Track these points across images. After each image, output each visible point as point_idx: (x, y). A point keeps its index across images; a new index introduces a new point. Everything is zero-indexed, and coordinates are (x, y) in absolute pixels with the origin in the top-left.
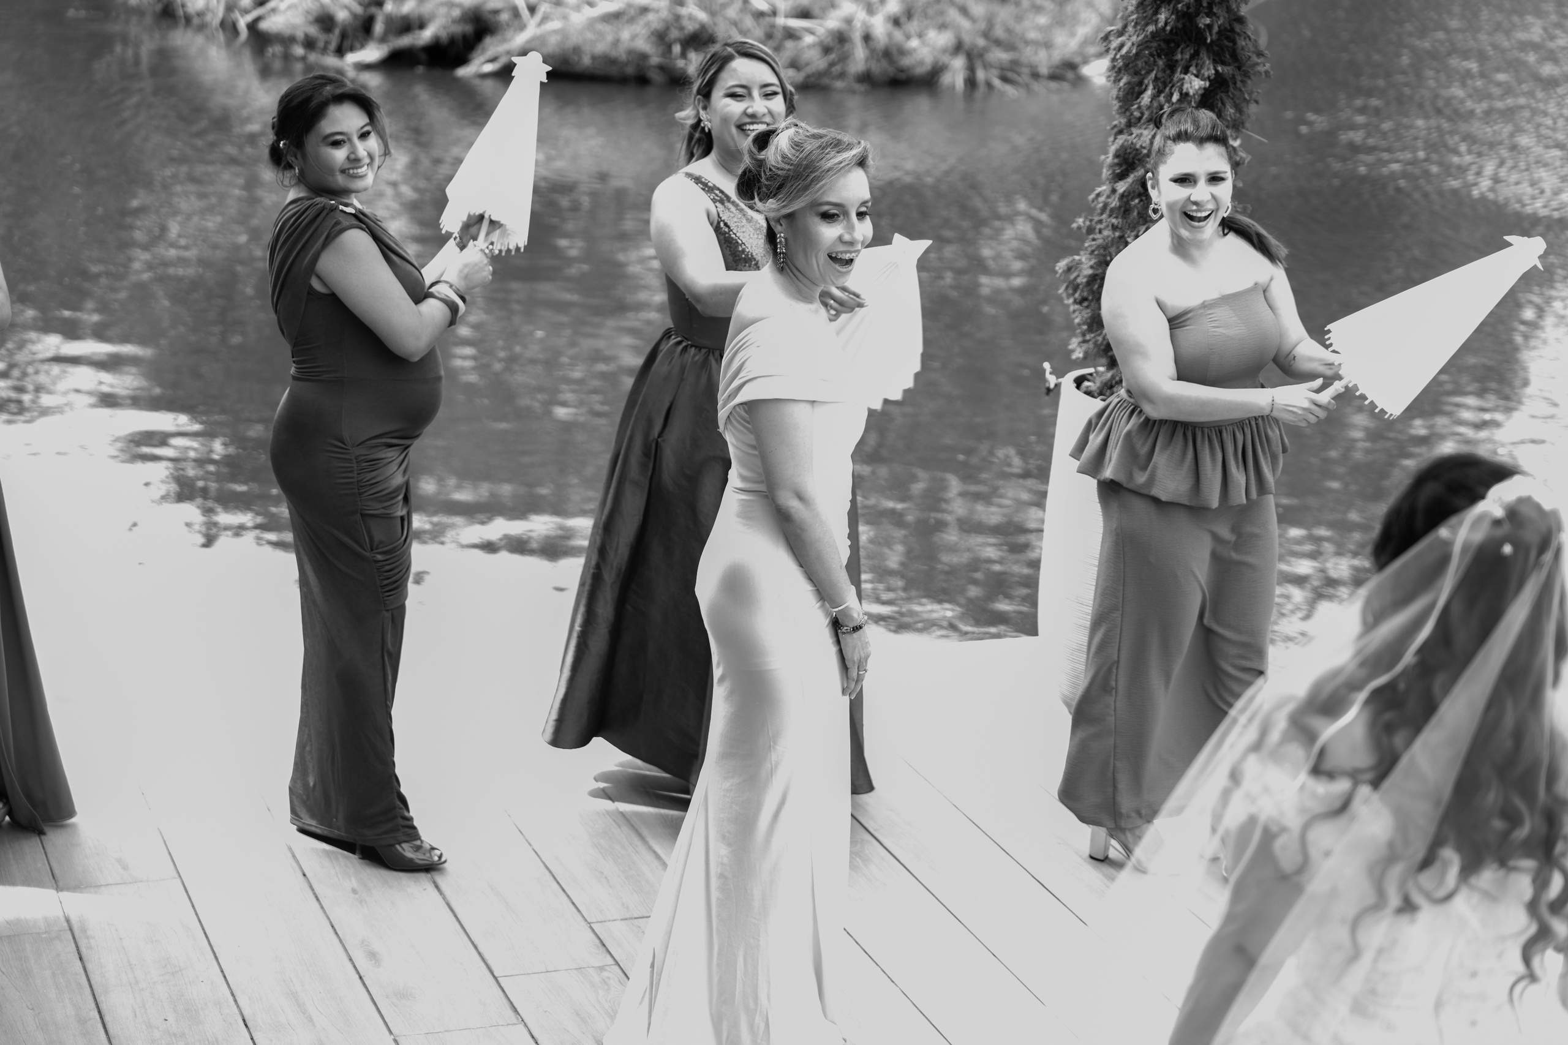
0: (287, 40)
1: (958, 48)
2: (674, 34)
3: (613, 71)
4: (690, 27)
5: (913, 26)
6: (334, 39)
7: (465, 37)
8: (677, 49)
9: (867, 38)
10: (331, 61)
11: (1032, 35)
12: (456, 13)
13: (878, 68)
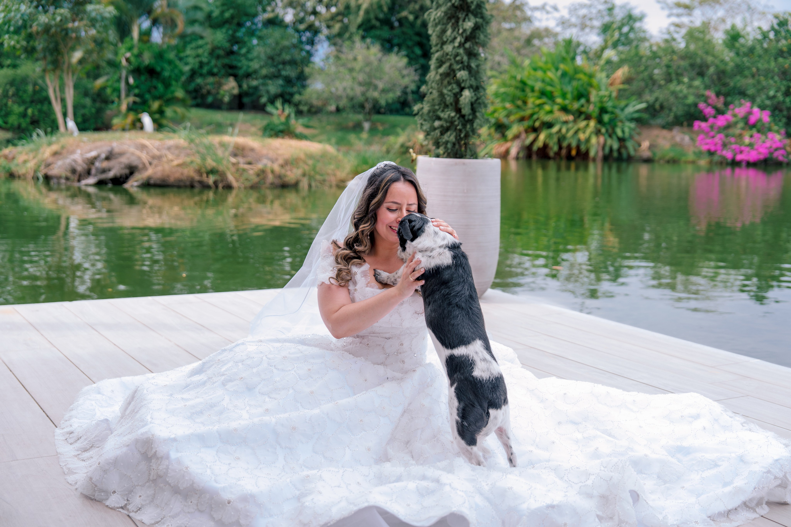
0: (59, 178)
1: (304, 175)
2: (203, 170)
3: (182, 184)
4: (209, 168)
5: (288, 168)
6: (76, 178)
7: (126, 175)
8: (205, 175)
9: (273, 172)
10: (76, 184)
11: (330, 171)
12: (123, 166)
13: (277, 181)
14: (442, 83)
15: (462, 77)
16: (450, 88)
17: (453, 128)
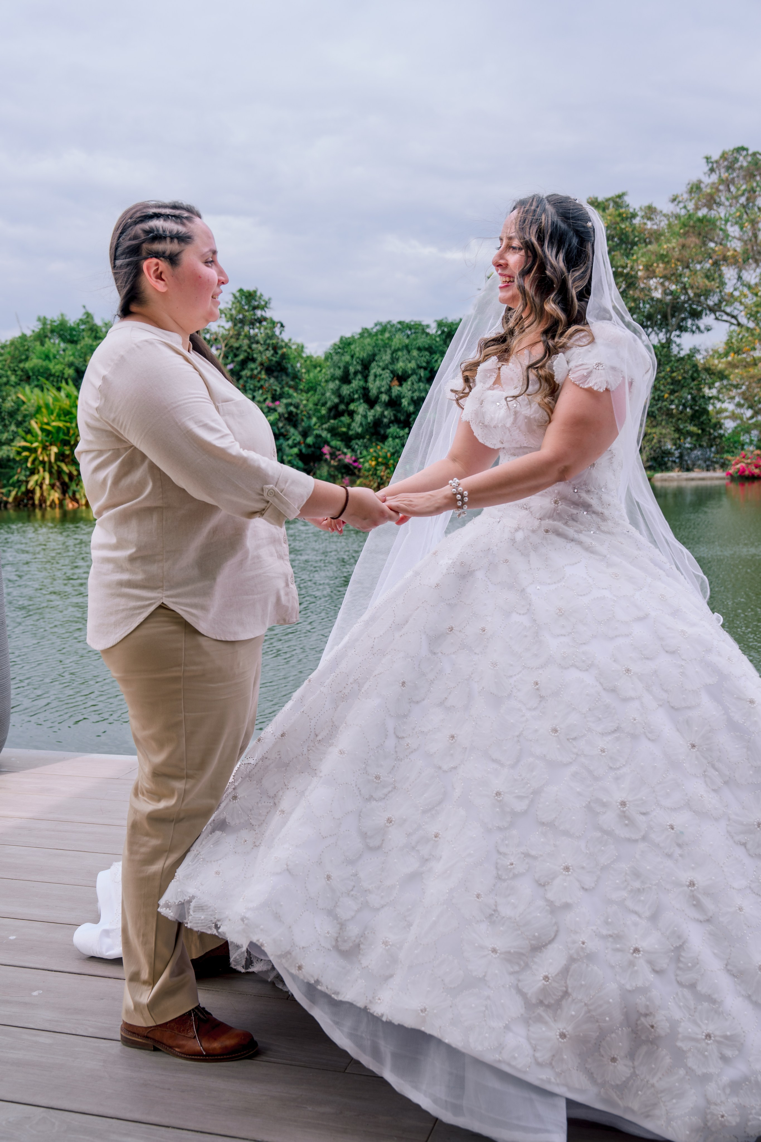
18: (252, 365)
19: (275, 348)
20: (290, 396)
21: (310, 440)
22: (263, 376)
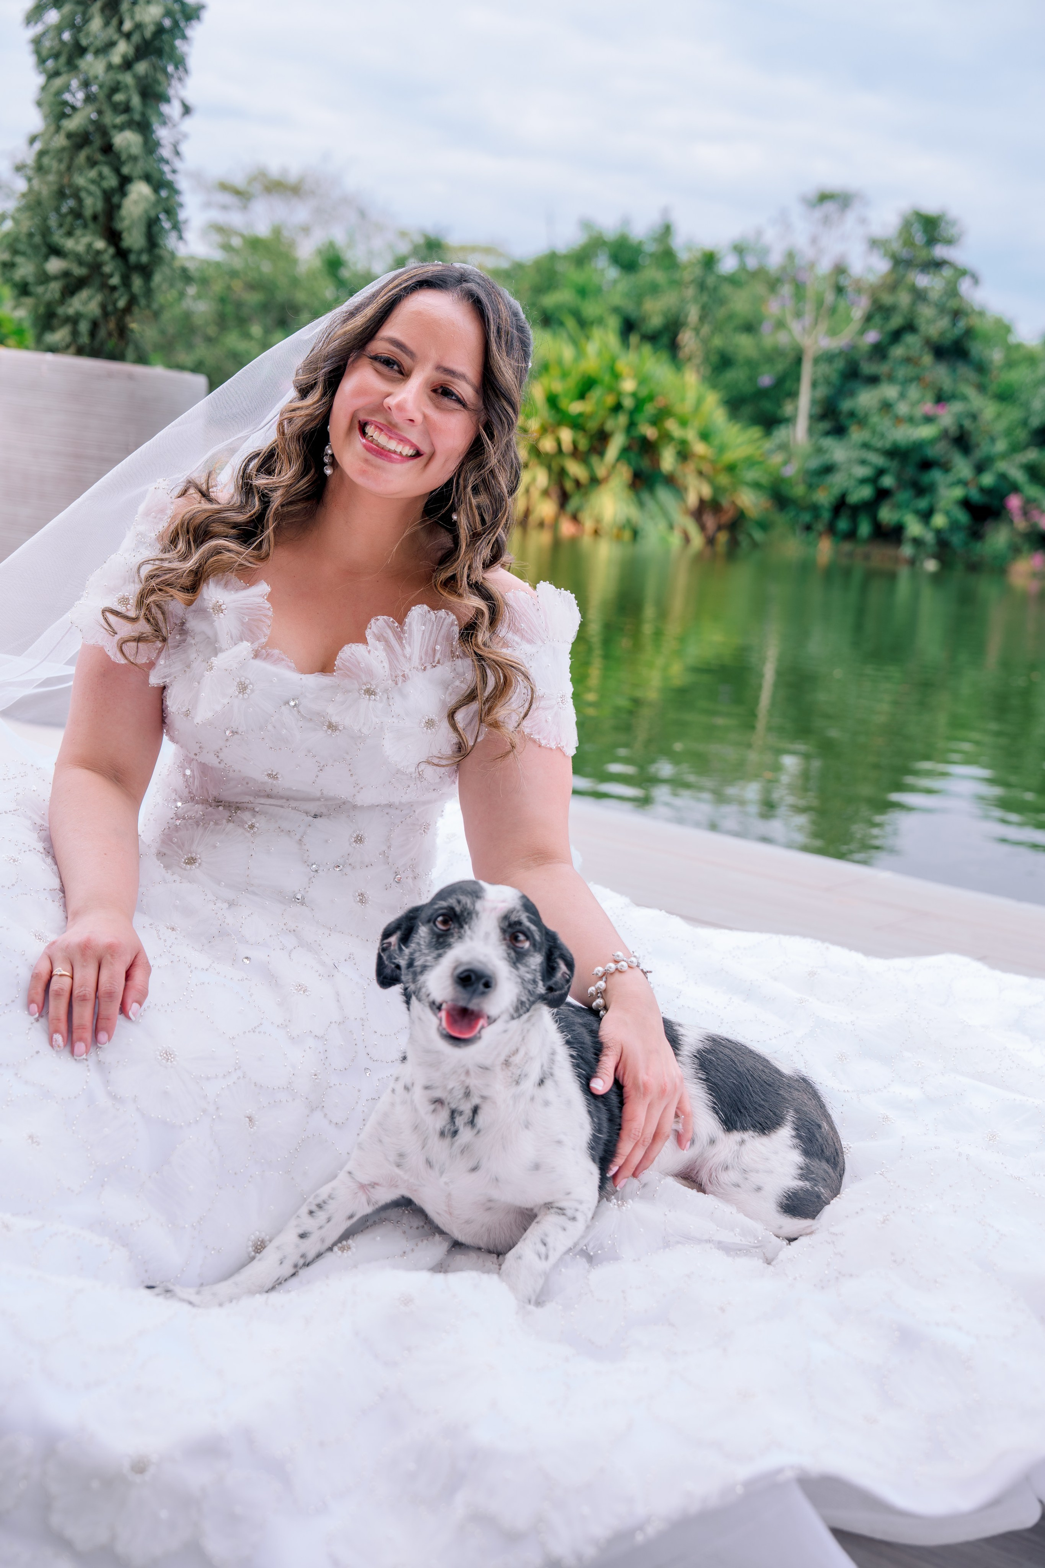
14: (72, 159)
15: (129, 146)
16: (93, 174)
17: (97, 281)
18: (910, 339)
19: (957, 314)
20: (964, 398)
21: (987, 479)
22: (927, 359)
